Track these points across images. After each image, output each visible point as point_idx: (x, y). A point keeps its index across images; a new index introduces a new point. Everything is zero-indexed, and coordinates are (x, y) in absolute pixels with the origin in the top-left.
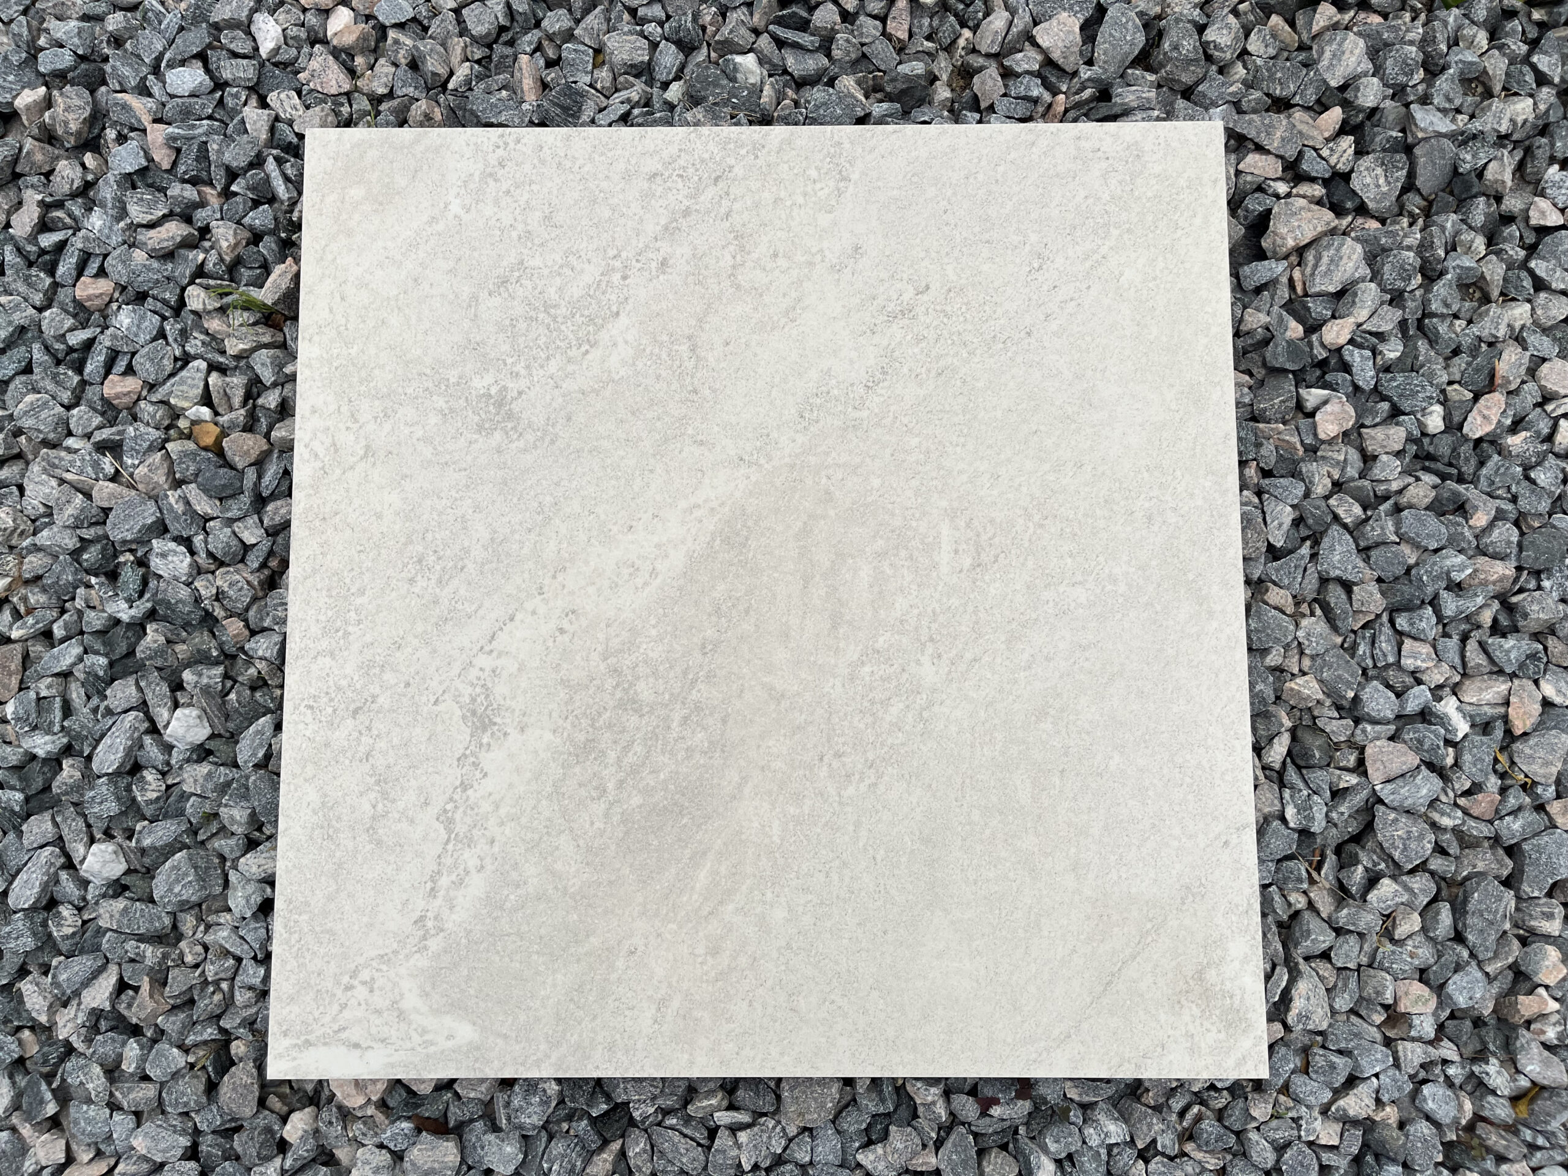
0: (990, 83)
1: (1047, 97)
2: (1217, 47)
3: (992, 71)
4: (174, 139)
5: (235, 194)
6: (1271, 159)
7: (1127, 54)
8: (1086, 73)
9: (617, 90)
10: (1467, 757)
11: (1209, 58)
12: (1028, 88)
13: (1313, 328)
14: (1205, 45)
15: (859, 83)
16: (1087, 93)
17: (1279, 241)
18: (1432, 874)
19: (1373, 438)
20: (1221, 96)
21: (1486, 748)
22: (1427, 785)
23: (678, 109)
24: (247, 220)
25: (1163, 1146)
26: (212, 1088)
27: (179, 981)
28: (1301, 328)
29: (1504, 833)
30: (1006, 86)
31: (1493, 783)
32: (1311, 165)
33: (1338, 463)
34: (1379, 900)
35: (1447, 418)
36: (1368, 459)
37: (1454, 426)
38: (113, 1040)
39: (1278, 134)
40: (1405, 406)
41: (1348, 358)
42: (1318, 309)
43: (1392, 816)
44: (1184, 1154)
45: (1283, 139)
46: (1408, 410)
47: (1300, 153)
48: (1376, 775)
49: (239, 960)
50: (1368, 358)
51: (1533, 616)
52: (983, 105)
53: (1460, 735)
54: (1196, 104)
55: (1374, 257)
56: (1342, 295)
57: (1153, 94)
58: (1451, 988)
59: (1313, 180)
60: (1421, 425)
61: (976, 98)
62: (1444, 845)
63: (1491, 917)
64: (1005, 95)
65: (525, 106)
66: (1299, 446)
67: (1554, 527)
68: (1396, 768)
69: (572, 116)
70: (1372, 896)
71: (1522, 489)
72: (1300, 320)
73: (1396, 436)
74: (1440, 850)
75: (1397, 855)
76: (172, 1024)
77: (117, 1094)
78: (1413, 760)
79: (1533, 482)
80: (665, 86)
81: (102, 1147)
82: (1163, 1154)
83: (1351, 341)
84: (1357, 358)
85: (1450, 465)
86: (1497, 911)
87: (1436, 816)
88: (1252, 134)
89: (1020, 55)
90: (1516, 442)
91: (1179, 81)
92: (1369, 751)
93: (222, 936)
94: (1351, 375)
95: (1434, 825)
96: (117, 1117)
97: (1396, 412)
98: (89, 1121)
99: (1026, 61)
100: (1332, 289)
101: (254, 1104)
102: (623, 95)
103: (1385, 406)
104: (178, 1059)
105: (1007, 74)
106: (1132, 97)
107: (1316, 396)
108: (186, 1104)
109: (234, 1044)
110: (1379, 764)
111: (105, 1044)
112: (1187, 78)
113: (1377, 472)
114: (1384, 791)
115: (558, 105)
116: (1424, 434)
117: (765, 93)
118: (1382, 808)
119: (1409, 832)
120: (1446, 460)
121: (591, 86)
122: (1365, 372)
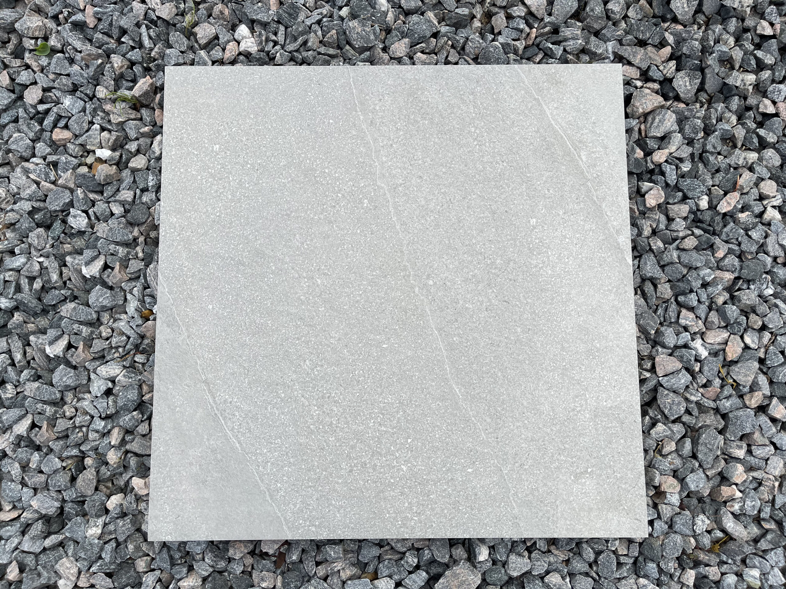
0: (500, 20)
1: (527, 29)
2: (613, 12)
3: (502, 15)
4: (96, 13)
5: (123, 43)
6: (634, 69)
7: (568, 12)
8: (547, 19)
9: (316, 9)
10: (706, 368)
11: (608, 18)
12: (518, 24)
13: (648, 153)
14: (607, 11)
15: (436, 15)
16: (547, 29)
17: (635, 109)
18: (684, 424)
19: (673, 210)
20: (612, 36)
21: (716, 364)
22: (684, 378)
23: (346, 20)
24: (128, 56)
25: (540, 546)
26: (73, 479)
27: (62, 425)
28: (642, 153)
29: (721, 408)
30: (508, 23)
31: (717, 382)
32: (654, 73)
33: (655, 220)
34: (656, 433)
35: (710, 202)
36: (670, 220)
37: (712, 207)
38: (26, 451)
39: (639, 57)
40: (690, 194)
41: (664, 169)
42: (652, 144)
43: (666, 392)
44: (549, 551)
45: (641, 59)
46: (691, 196)
47: (649, 67)
48: (660, 372)
49: (92, 417)
50: (673, 170)
51: (744, 302)
52: (496, 31)
53: (703, 357)
54: (600, 39)
55: (681, 121)
56: (664, 139)
57: (579, 32)
58: (688, 479)
59: (654, 81)
60: (697, 205)
61: (493, 28)
62: (690, 410)
63: (711, 447)
64: (507, 27)
65: (271, 12)
66: (636, 210)
67: (758, 259)
68: (670, 369)
69: (294, 19)
70: (653, 432)
71: (744, 240)
72: (642, 149)
73: (684, 209)
74: (688, 412)
75: (666, 412)
76: (56, 446)
77: (26, 478)
78: (679, 365)
79: (750, 237)
80: (340, 8)
81: (16, 504)
82: (539, 550)
83: (666, 161)
84: (669, 169)
85: (710, 225)
86: (714, 445)
87: (688, 395)
88: (626, 55)
89: (515, 8)
90: (743, 216)
91: (593, 27)
92: (657, 359)
93: (85, 404)
94: (664, 176)
95: (687, 400)
96: (25, 490)
97: (685, 198)
98: (11, 490)
99: (518, 11)
100: (659, 135)
101: (93, 489)
102: (319, 11)
103: (680, 194)
104: (58, 463)
105: (509, 17)
106: (569, 33)
107: (646, 186)
108: (59, 486)
109: (86, 459)
110: (662, 366)
111: (22, 453)
112: (597, 26)
113: (673, 226)
114: (663, 380)
115: (287, 13)
116: (698, 210)
117: (388, 15)
118: (662, 388)
119: (673, 401)
120: (708, 223)
121: (304, 5)
122: (672, 176)
